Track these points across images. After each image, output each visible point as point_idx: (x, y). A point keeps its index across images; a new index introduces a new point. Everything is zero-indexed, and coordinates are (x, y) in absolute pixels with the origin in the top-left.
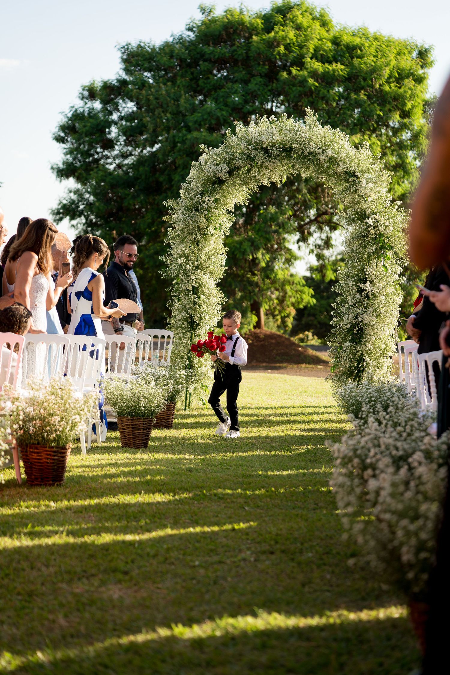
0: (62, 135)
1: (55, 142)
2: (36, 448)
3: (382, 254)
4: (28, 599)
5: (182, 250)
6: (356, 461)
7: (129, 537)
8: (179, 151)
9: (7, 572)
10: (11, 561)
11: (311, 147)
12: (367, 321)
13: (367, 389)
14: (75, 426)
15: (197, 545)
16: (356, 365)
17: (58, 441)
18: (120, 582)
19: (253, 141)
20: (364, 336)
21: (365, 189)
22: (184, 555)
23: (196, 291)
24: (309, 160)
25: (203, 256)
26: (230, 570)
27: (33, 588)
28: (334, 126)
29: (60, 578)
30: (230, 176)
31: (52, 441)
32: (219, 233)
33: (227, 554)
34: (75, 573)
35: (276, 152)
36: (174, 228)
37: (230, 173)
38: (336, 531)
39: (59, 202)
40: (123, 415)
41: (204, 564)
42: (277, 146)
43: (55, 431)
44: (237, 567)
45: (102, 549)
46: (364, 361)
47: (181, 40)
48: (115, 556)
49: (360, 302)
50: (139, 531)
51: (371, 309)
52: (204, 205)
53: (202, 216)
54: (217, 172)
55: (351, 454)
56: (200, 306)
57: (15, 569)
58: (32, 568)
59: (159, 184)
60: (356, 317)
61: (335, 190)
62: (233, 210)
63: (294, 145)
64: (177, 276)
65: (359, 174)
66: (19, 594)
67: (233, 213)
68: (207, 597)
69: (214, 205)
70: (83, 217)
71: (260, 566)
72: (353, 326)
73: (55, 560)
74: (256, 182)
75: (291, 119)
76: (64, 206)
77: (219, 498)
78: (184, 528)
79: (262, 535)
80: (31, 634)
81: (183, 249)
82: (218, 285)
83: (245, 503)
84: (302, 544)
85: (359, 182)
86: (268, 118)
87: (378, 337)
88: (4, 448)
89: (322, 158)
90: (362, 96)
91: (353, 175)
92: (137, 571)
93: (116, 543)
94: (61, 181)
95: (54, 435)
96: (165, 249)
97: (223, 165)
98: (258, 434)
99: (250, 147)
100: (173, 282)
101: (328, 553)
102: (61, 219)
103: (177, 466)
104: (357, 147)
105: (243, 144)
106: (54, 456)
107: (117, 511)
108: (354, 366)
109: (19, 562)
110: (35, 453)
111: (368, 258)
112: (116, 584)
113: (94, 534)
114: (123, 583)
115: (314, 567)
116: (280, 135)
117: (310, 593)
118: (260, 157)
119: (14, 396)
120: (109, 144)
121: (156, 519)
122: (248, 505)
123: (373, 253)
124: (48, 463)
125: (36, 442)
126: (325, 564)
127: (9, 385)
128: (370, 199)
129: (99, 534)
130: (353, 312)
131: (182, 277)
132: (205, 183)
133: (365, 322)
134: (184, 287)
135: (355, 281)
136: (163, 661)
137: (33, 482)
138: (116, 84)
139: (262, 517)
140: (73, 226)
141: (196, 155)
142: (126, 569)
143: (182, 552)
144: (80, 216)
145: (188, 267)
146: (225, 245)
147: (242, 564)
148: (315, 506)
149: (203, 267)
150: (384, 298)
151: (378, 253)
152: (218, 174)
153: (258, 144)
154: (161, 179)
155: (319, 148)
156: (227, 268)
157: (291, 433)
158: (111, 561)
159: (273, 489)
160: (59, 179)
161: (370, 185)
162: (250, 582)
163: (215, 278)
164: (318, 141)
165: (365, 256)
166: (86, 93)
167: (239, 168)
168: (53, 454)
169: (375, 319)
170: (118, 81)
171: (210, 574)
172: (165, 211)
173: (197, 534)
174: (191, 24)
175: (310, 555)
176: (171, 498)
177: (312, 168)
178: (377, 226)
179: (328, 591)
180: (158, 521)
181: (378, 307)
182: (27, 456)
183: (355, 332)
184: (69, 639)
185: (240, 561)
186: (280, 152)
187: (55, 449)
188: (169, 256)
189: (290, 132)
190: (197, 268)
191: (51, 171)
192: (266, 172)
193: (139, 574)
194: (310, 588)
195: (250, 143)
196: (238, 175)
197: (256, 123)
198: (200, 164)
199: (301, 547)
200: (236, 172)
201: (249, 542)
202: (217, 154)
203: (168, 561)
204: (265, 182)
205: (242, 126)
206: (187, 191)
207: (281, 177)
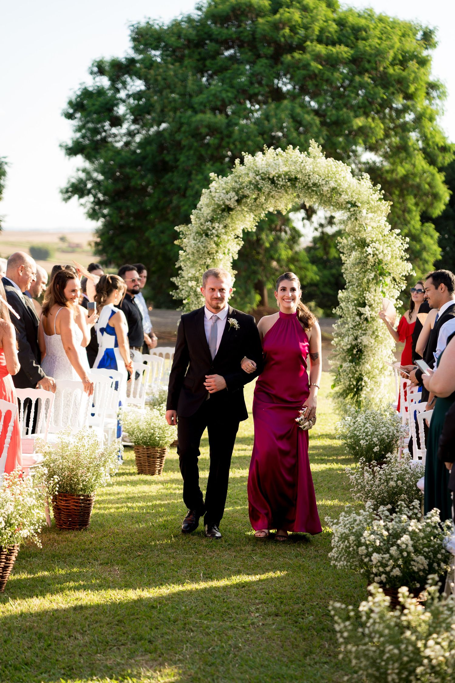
0: (71, 111)
2: (65, 496)
3: (381, 280)
5: (192, 274)
9: (49, 642)
11: (315, 178)
12: (366, 342)
16: (355, 383)
17: (84, 490)
19: (261, 172)
20: (363, 357)
21: (365, 219)
24: (313, 190)
28: (337, 159)
30: (238, 204)
31: (79, 491)
32: (227, 257)
33: (238, 617)
34: (107, 642)
35: (281, 183)
37: (239, 201)
40: (139, 444)
42: (283, 177)
43: (82, 481)
44: (247, 633)
46: (362, 380)
49: (359, 324)
51: (370, 332)
52: (214, 231)
53: (212, 242)
54: (226, 201)
57: (55, 638)
58: (70, 637)
60: (356, 339)
62: (241, 236)
63: (299, 176)
64: (188, 297)
65: (359, 204)
67: (241, 238)
69: (223, 231)
70: (91, 196)
72: (353, 347)
74: (263, 210)
75: (297, 151)
76: (73, 185)
81: (194, 272)
84: (304, 604)
85: (360, 212)
86: (275, 149)
87: (376, 358)
89: (325, 189)
90: (366, 78)
91: (355, 205)
95: (81, 486)
96: (176, 272)
97: (232, 194)
99: (258, 178)
100: (184, 302)
102: (69, 198)
104: (358, 179)
105: (251, 175)
108: (353, 384)
109: (58, 630)
110: (64, 500)
111: (368, 283)
114: (149, 654)
116: (286, 166)
118: (267, 187)
120: (117, 122)
123: (373, 279)
124: (75, 510)
128: (369, 228)
130: (353, 334)
131: (192, 298)
132: (214, 211)
133: (364, 344)
135: (355, 305)
137: (61, 526)
138: (125, 62)
140: (82, 204)
141: (207, 182)
142: (151, 637)
144: (88, 194)
146: (233, 268)
151: (377, 279)
152: (227, 203)
153: (265, 175)
154: (167, 158)
155: (323, 180)
161: (370, 215)
164: (321, 172)
165: (365, 282)
166: (95, 69)
167: (246, 197)
168: (80, 501)
169: (373, 341)
170: (127, 59)
172: (176, 236)
175: (311, 618)
177: (315, 198)
178: (376, 255)
181: (377, 330)
182: (56, 503)
183: (355, 352)
186: (286, 182)
187: (82, 497)
188: (180, 278)
189: (295, 163)
192: (273, 201)
193: (162, 644)
194: (310, 659)
195: (257, 173)
196: (246, 202)
197: (264, 154)
198: (210, 192)
199: (303, 607)
200: (244, 200)
201: (257, 601)
202: (226, 183)
203: (187, 627)
204: (271, 210)
205: (250, 156)
206: (198, 218)
207: (286, 205)
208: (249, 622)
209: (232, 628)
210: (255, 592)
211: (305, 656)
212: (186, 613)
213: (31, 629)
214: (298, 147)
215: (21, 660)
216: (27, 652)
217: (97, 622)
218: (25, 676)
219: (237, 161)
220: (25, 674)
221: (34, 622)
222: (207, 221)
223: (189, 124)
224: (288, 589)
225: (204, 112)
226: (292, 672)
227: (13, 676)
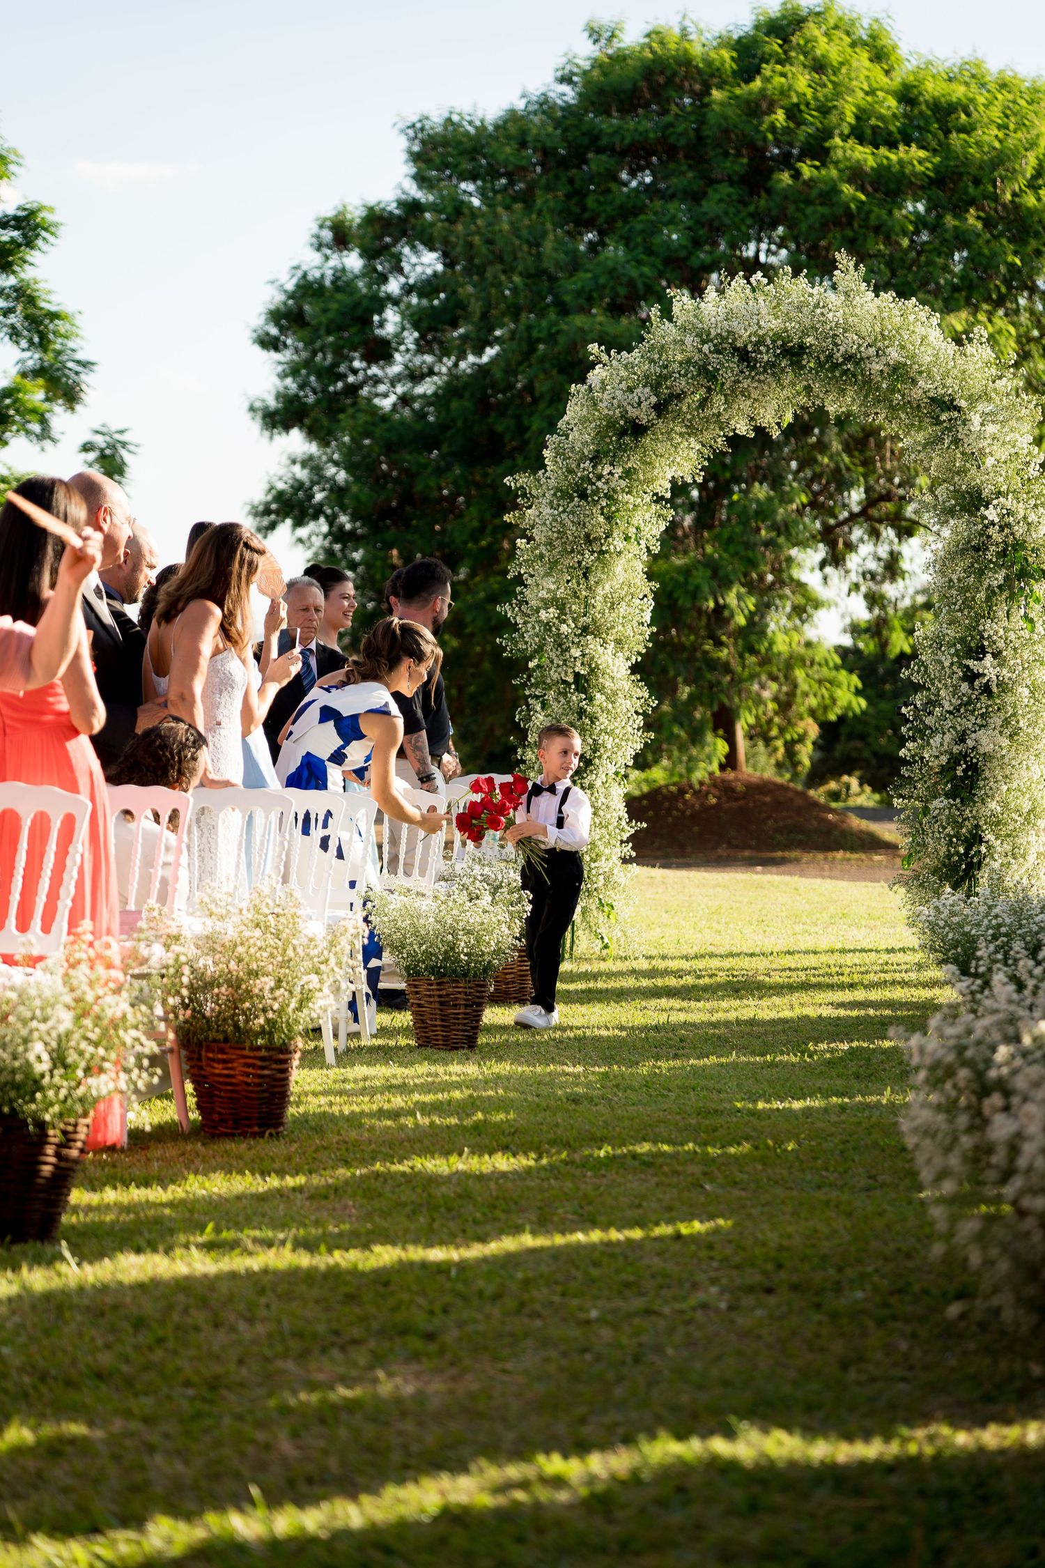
0: (274, 331)
1: (257, 349)
2: (222, 1051)
3: (1022, 589)
4: (208, 1395)
5: (549, 591)
6: (963, 1074)
7: (437, 1254)
8: (542, 360)
9: (160, 1333)
10: (170, 1308)
11: (850, 342)
12: (987, 746)
13: (990, 907)
14: (308, 999)
15: (595, 1272)
16: (962, 850)
17: (271, 1033)
18: (416, 1356)
19: (713, 333)
20: (981, 783)
21: (979, 438)
22: (563, 1295)
23: (582, 683)
24: (846, 372)
25: (598, 602)
26: (671, 1331)
27: (219, 1369)
28: (903, 293)
29: (279, 1348)
30: (659, 417)
31: (257, 1035)
32: (634, 548)
33: (665, 1292)
34: (315, 1335)
35: (766, 358)
36: (530, 539)
37: (660, 409)
38: (919, 1240)
39: (266, 486)
40: (418, 973)
41: (609, 1317)
42: (769, 342)
43: (264, 1010)
44: (688, 1323)
45: (375, 1282)
46: (981, 841)
47: (545, 105)
48: (405, 1297)
49: (969, 702)
50: (459, 1240)
51: (997, 720)
52: (599, 484)
53: (597, 510)
54: (629, 408)
55: (951, 1058)
56: (593, 719)
57: (178, 1328)
58: (217, 1325)
59: (495, 439)
60: (962, 739)
61: (906, 442)
62: (668, 495)
63: (809, 340)
64: (540, 650)
65: (963, 404)
66: (187, 1384)
67: (667, 501)
68: (619, 1392)
69: (623, 483)
70: (322, 520)
71: (742, 1321)
72: (955, 760)
73: (268, 1306)
74: (721, 429)
75: (802, 281)
76: (280, 496)
77: (644, 1163)
78: (563, 1233)
79: (744, 1250)
80: (217, 1477)
81: (553, 587)
82: (634, 669)
83: (705, 1174)
84: (840, 1270)
85: (965, 422)
86: (747, 278)
87: (1014, 785)
88: (147, 1051)
89: (876, 367)
90: (971, 221)
91: (951, 406)
92: (455, 1333)
93: (404, 1268)
94: (271, 438)
95: (261, 1021)
96: (511, 589)
97: (643, 391)
98: (732, 1016)
99: (706, 348)
100: (531, 665)
101: (901, 1291)
102: (272, 526)
103: (544, 1091)
104: (958, 342)
105: (689, 339)
106: (263, 1068)
107: (407, 1195)
108: (957, 853)
109: (186, 1311)
110: (219, 1061)
111: (988, 599)
112: (407, 1361)
113: (355, 1247)
114: (424, 1360)
115: (871, 1324)
116: (777, 318)
117: (859, 1383)
118: (729, 370)
119: (169, 931)
120: (380, 351)
121: (498, 1213)
122: (712, 1180)
123: (1000, 587)
124: (248, 1084)
125: (221, 1037)
126: (894, 1318)
127: (157, 906)
128: (990, 461)
129: (366, 1246)
130: (953, 727)
131: (551, 652)
132: (601, 434)
133: (982, 751)
134: (555, 676)
135: (957, 654)
136: (520, 1540)
137: (215, 1128)
138: (397, 212)
139: (744, 1207)
140: (300, 540)
141: (579, 369)
142: (430, 1328)
143: (559, 1289)
144: (315, 517)
145: (564, 628)
146: (650, 576)
147: (699, 1316)
148: (871, 1182)
149: (598, 628)
150: (1026, 691)
151: (1011, 588)
152: (632, 412)
153: (724, 339)
154: (500, 428)
155: (869, 345)
156: (655, 629)
157: (811, 1012)
158: (395, 1309)
159: (770, 1142)
160: (267, 434)
161: (991, 429)
162: (719, 1358)
163: (627, 654)
164: (865, 328)
165: (982, 595)
166: (327, 235)
167: (679, 397)
168: (259, 1063)
169: (1005, 742)
170: (401, 204)
171: (624, 1340)
172: (509, 501)
173: (592, 1247)
174: (568, 67)
175: (859, 1295)
176: (532, 1163)
177: (850, 393)
178: (1008, 525)
179: (904, 1380)
180: (503, 1216)
181: (1014, 715)
182: (201, 1068)
183: (959, 773)
184: (304, 1489)
185: (694, 1309)
186: (777, 356)
187: (263, 1053)
188: (520, 604)
189: (799, 309)
190: (585, 630)
191: (248, 416)
192: (745, 405)
193: (460, 1339)
194: (859, 1373)
195: (705, 337)
196: (679, 413)
197: (721, 290)
198: (590, 389)
200: (674, 406)
201: (715, 1264)
202: (628, 366)
203: (526, 1310)
204: (741, 428)
205: (686, 299)
206: (561, 454)
207: (779, 414)
208: (693, 1301)
209: (648, 1312)
210: (710, 1247)
211: (844, 1366)
212: (527, 1283)
214: (806, 272)
219: (655, 312)
222: (583, 458)
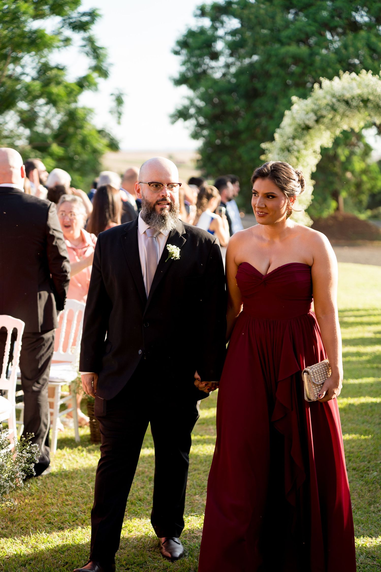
0: (179, 48)
19: (337, 94)
30: (316, 124)
32: (307, 170)
35: (355, 104)
37: (317, 121)
42: (356, 98)
52: (295, 148)
54: (306, 120)
62: (319, 150)
63: (371, 97)
67: (318, 152)
69: (303, 146)
74: (339, 127)
75: (369, 75)
76: (179, 111)
84: (369, 462)
86: (350, 73)
97: (312, 115)
99: (334, 100)
105: (329, 97)
116: (359, 89)
117: (374, 512)
118: (342, 107)
120: (215, 56)
132: (296, 130)
141: (289, 105)
146: (312, 179)
152: (307, 122)
153: (340, 96)
154: (257, 85)
156: (313, 197)
160: (175, 87)
163: (303, 205)
166: (199, 12)
167: (323, 117)
175: (375, 473)
186: (359, 103)
189: (367, 86)
192: (346, 120)
194: (374, 507)
195: (333, 96)
196: (323, 122)
197: (340, 78)
198: (292, 113)
199: (369, 465)
200: (321, 120)
202: (306, 105)
204: (345, 127)
205: (327, 81)
206: (282, 136)
207: (359, 123)
211: (370, 504)
213: (143, 473)
214: (370, 72)
215: (135, 497)
216: (140, 491)
217: (195, 470)
218: (139, 509)
219: (316, 86)
220: (139, 508)
221: (145, 468)
222: (289, 138)
223: (276, 56)
224: (355, 450)
225: (289, 44)
226: (359, 517)
227: (130, 509)
